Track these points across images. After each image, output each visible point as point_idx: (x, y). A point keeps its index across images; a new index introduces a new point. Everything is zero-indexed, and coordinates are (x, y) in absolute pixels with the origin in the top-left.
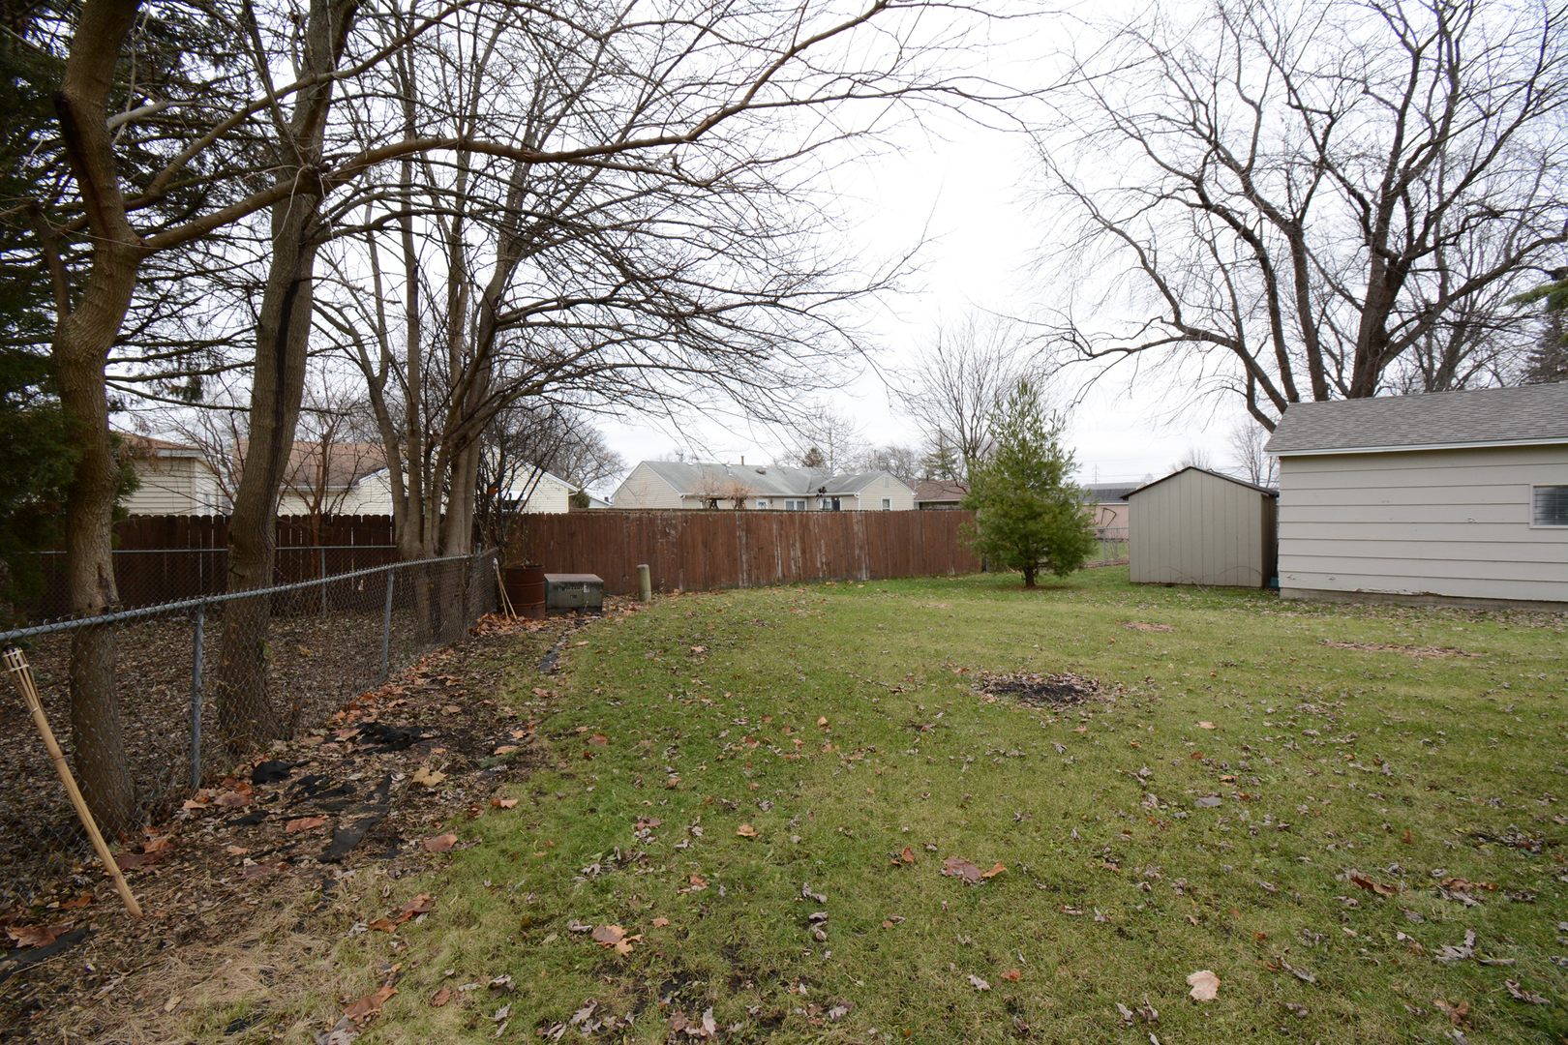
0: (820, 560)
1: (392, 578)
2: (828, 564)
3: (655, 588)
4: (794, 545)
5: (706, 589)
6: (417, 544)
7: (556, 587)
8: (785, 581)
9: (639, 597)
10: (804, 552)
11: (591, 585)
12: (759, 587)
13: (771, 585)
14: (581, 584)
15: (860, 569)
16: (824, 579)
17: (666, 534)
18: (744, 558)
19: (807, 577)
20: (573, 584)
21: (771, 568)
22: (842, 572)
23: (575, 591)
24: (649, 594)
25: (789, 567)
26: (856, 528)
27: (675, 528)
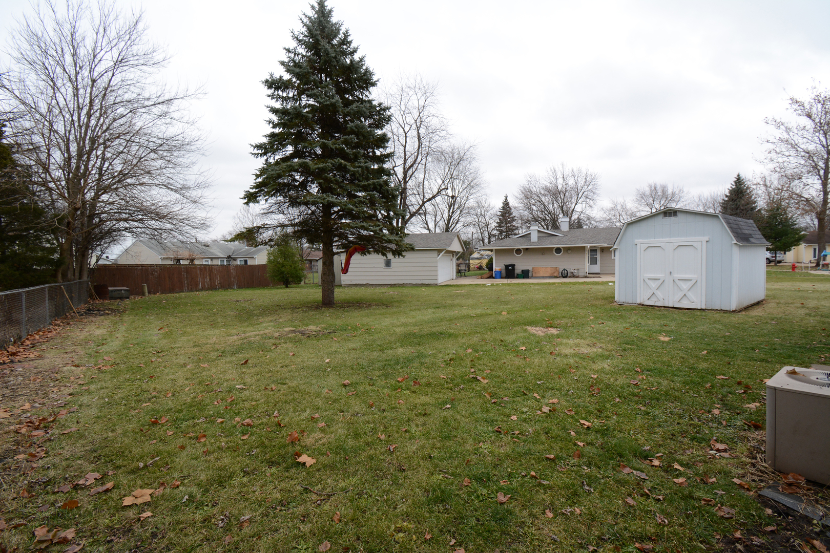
0: (217, 282)
1: (47, 290)
2: (220, 283)
3: (149, 293)
4: (206, 277)
5: (170, 293)
6: (73, 277)
7: (112, 291)
8: (202, 289)
9: (143, 294)
10: (210, 279)
11: (125, 290)
12: (192, 292)
13: (197, 291)
14: (121, 290)
15: (234, 285)
16: (219, 289)
17: (152, 274)
18: (186, 282)
19: (212, 288)
20: (118, 290)
21: (197, 285)
22: (226, 285)
23: (119, 292)
24: (147, 294)
25: (205, 285)
26: (232, 271)
27: (157, 272)
